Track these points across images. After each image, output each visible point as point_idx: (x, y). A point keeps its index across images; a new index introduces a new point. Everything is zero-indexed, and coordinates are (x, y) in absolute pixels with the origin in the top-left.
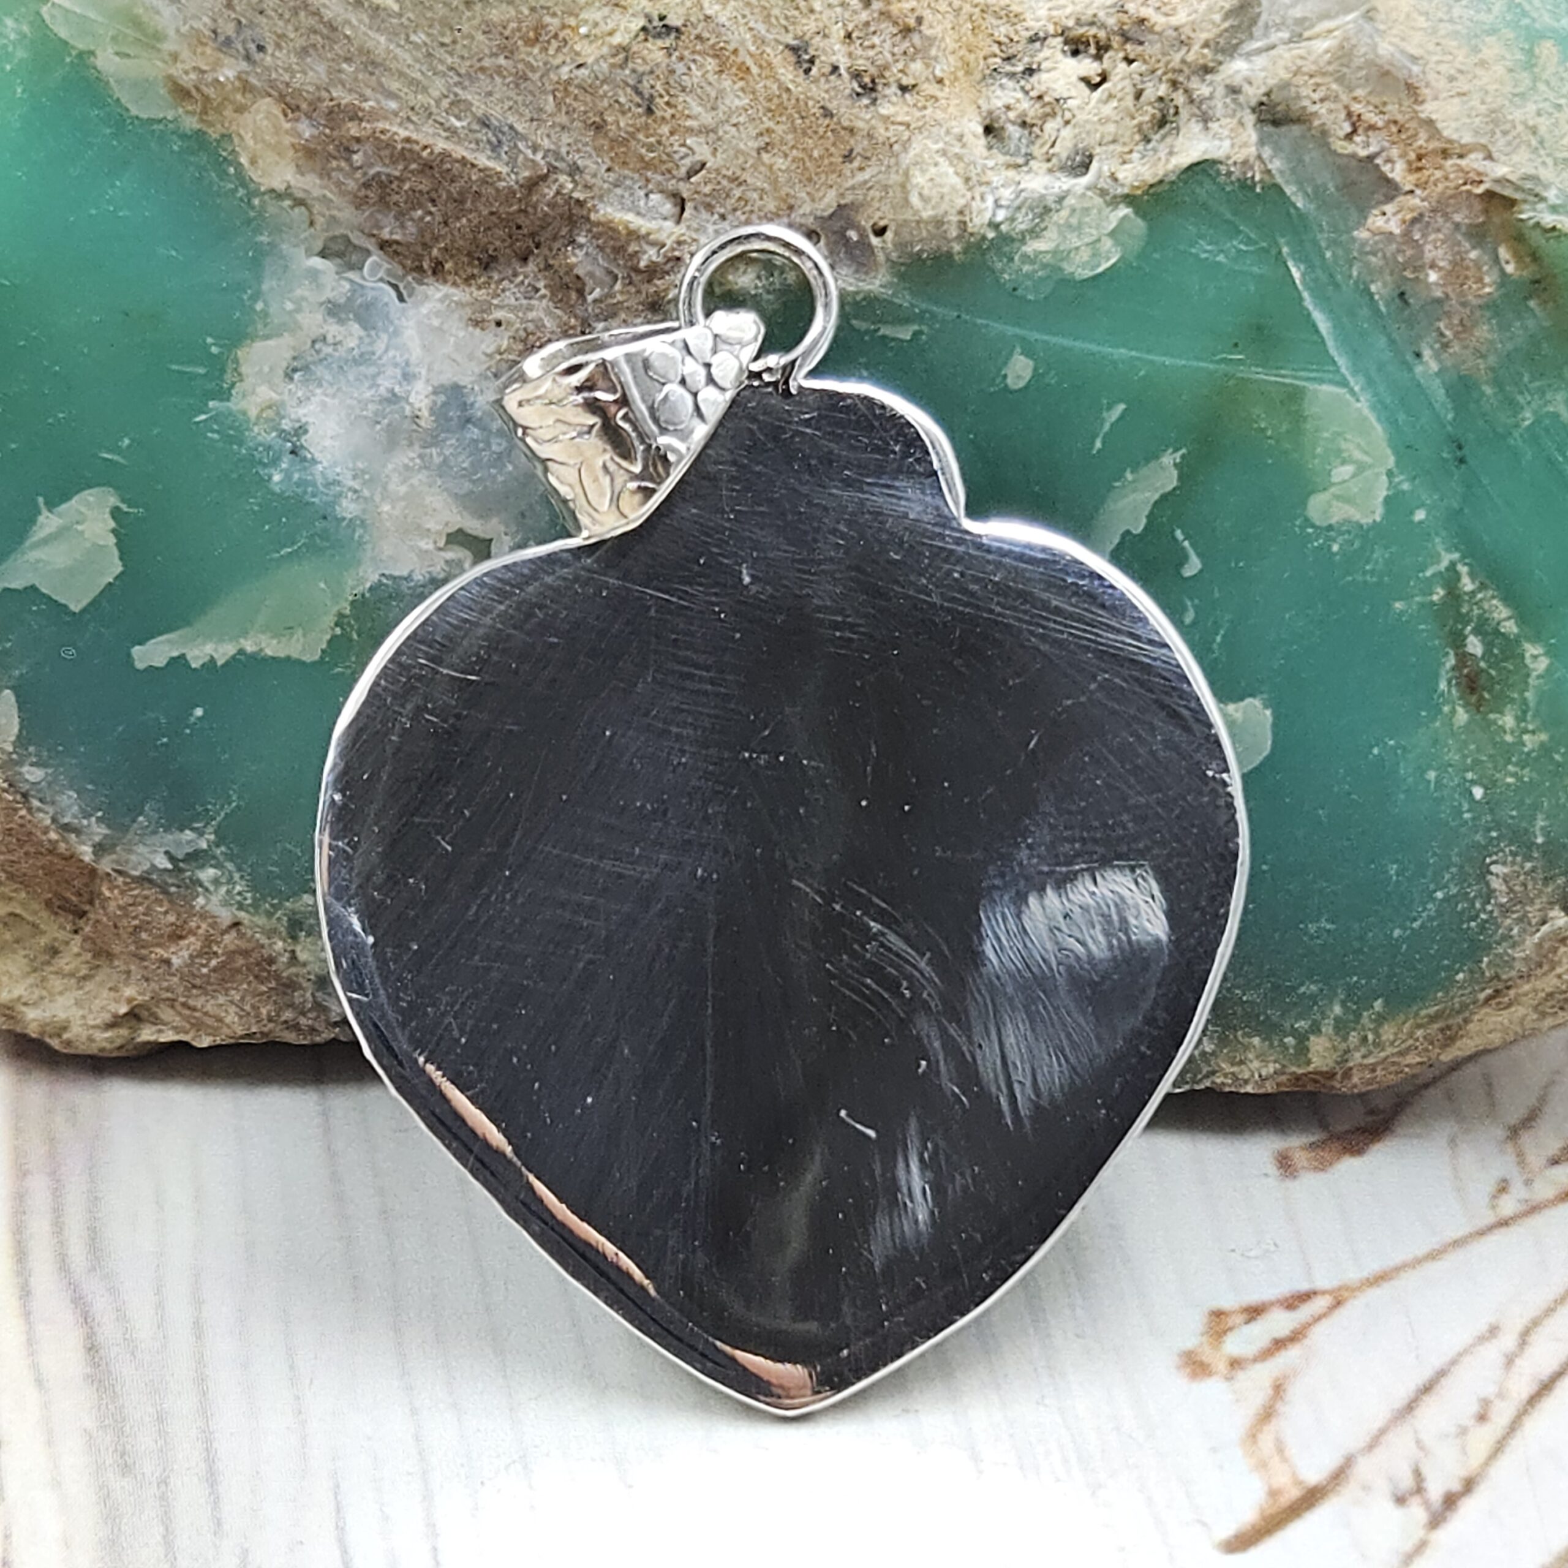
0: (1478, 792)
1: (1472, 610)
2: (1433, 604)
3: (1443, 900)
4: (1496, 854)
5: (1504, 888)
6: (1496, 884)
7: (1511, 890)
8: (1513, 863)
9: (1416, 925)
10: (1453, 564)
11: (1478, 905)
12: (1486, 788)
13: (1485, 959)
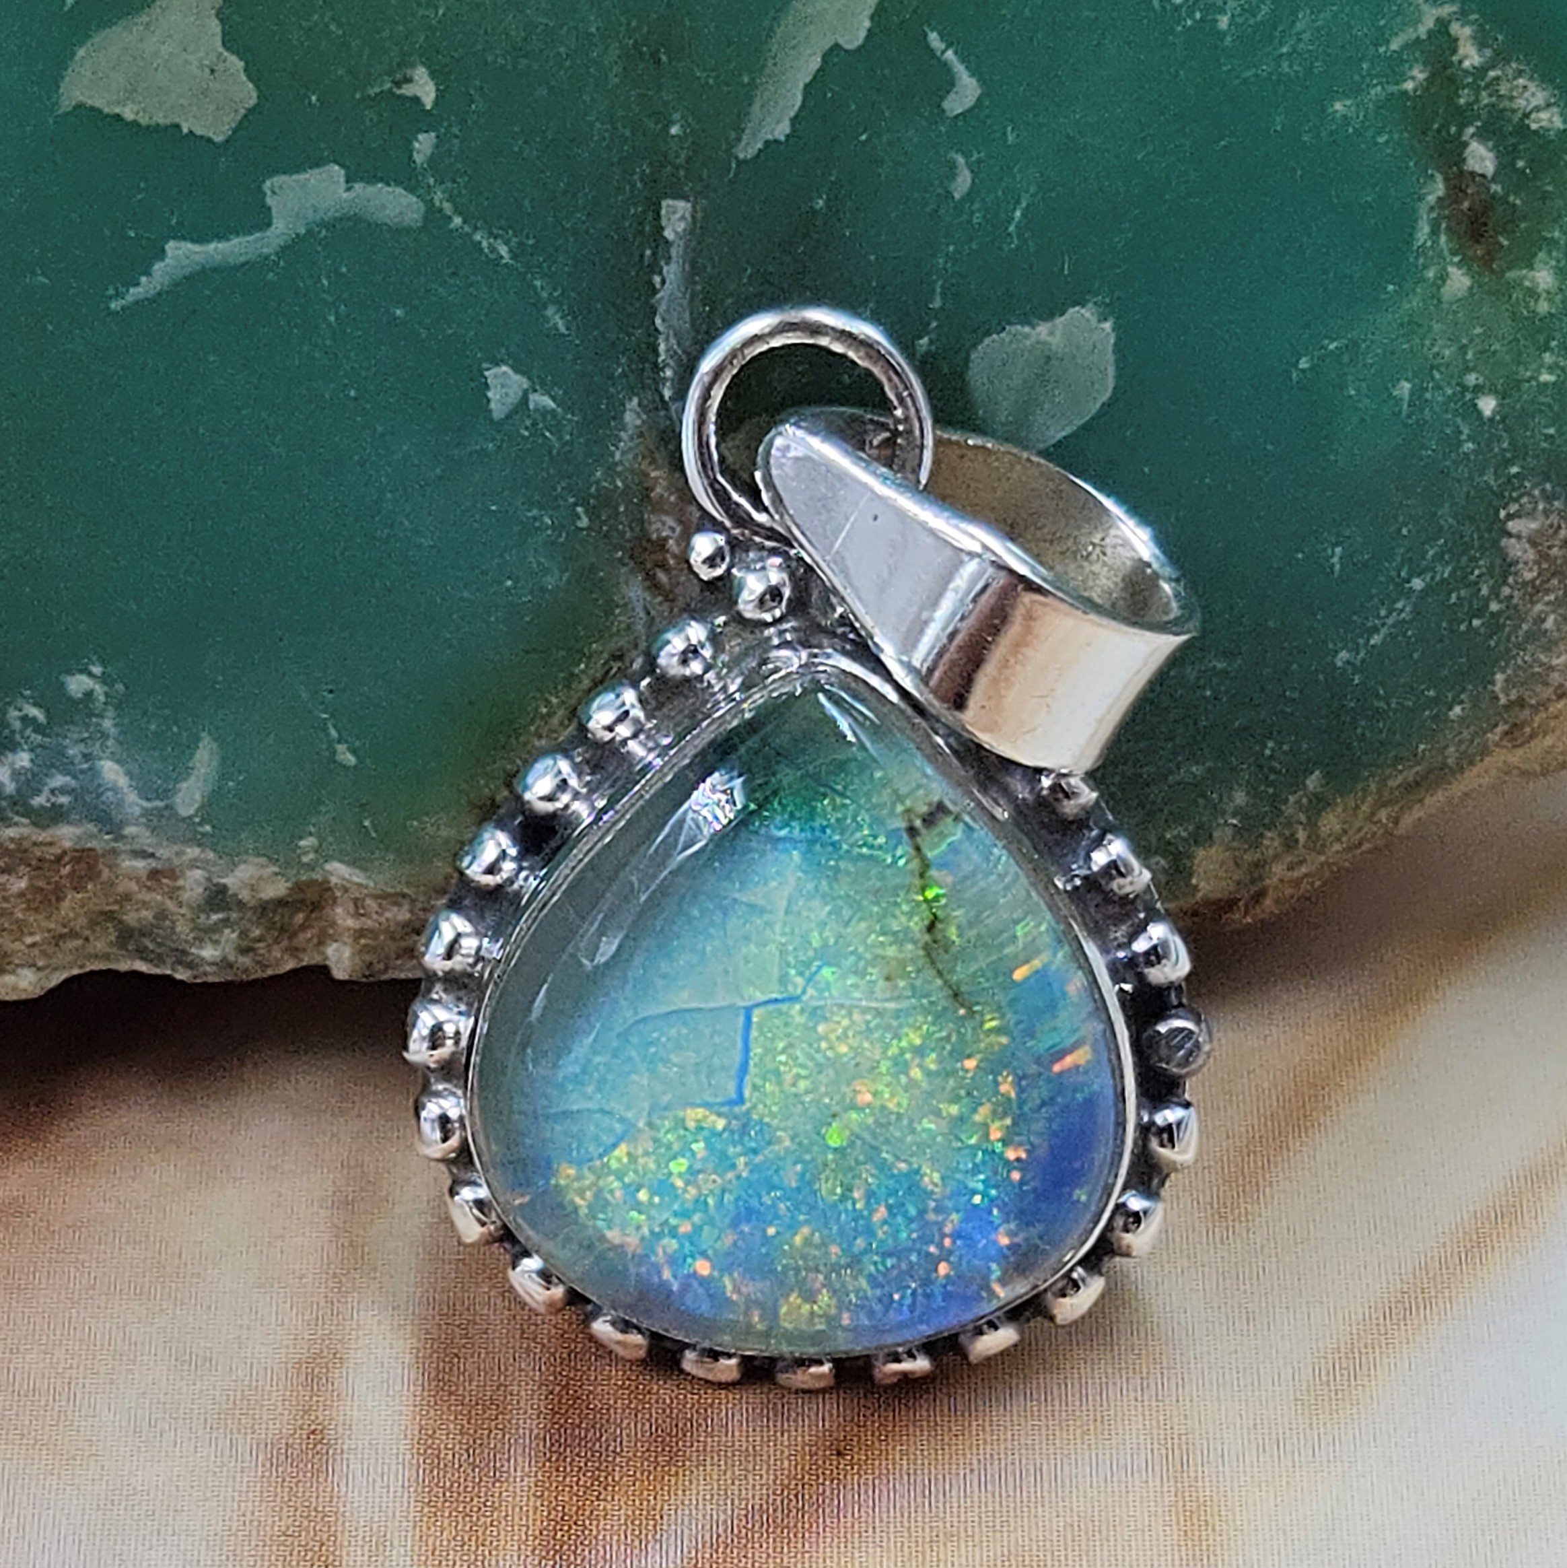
0: (1488, 405)
1: (1477, 101)
2: (1405, 93)
3: (1425, 592)
4: (1516, 500)
5: (1531, 555)
6: (1516, 549)
7: (1543, 556)
8: (1546, 513)
9: (1375, 640)
10: (1442, 25)
11: (1485, 591)
12: (1502, 396)
13: (1499, 677)
